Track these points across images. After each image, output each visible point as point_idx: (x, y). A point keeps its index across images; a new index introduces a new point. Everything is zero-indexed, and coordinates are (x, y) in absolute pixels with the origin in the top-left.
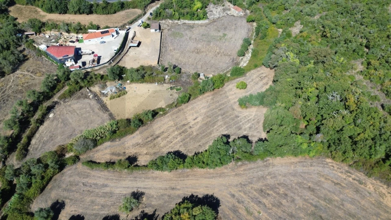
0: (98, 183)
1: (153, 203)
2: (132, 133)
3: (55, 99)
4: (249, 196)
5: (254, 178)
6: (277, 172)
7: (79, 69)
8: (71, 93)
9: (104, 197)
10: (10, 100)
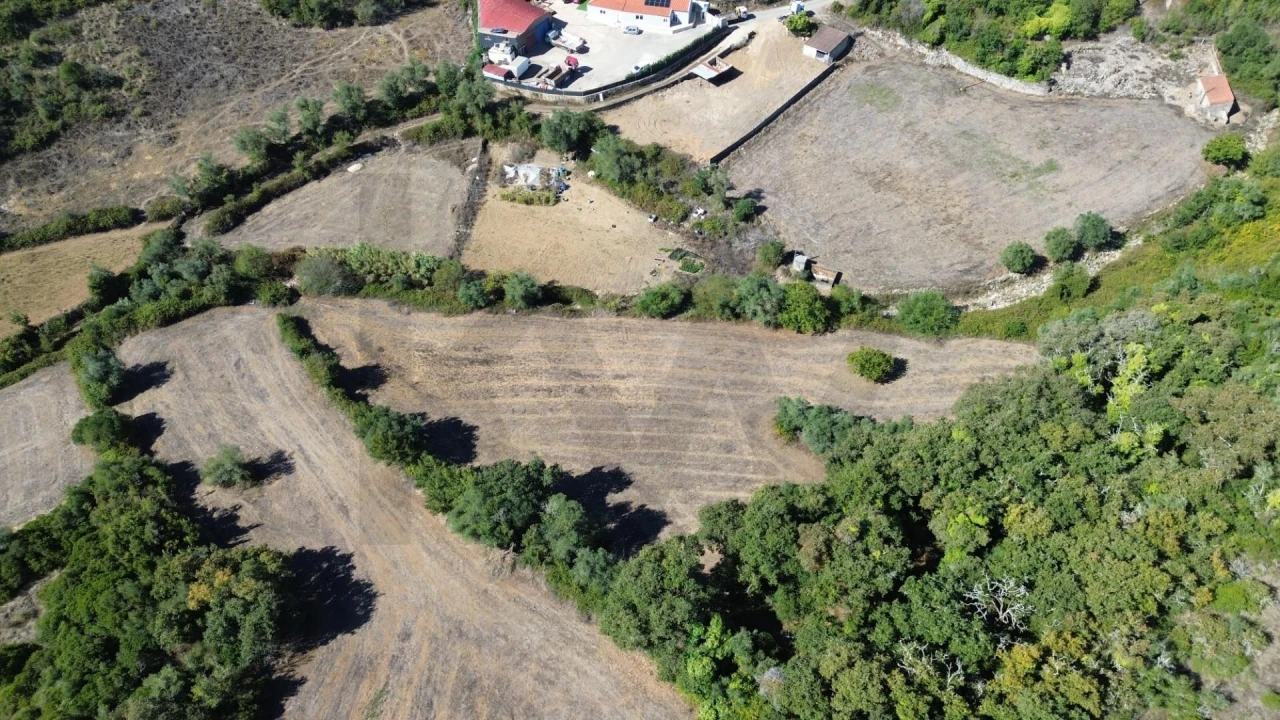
0: (260, 379)
1: (276, 505)
2: (449, 313)
3: (396, 133)
4: (430, 669)
5: (505, 637)
6: (571, 673)
7: (502, 79)
8: (438, 134)
9: (234, 418)
10: (313, 87)
